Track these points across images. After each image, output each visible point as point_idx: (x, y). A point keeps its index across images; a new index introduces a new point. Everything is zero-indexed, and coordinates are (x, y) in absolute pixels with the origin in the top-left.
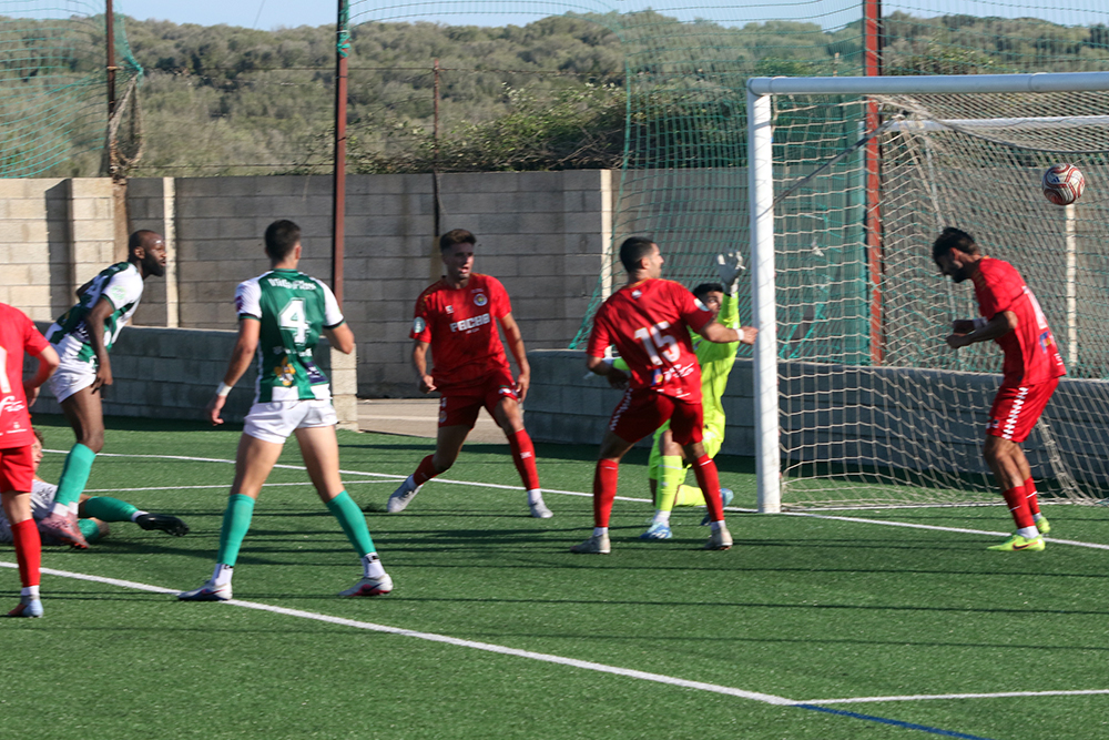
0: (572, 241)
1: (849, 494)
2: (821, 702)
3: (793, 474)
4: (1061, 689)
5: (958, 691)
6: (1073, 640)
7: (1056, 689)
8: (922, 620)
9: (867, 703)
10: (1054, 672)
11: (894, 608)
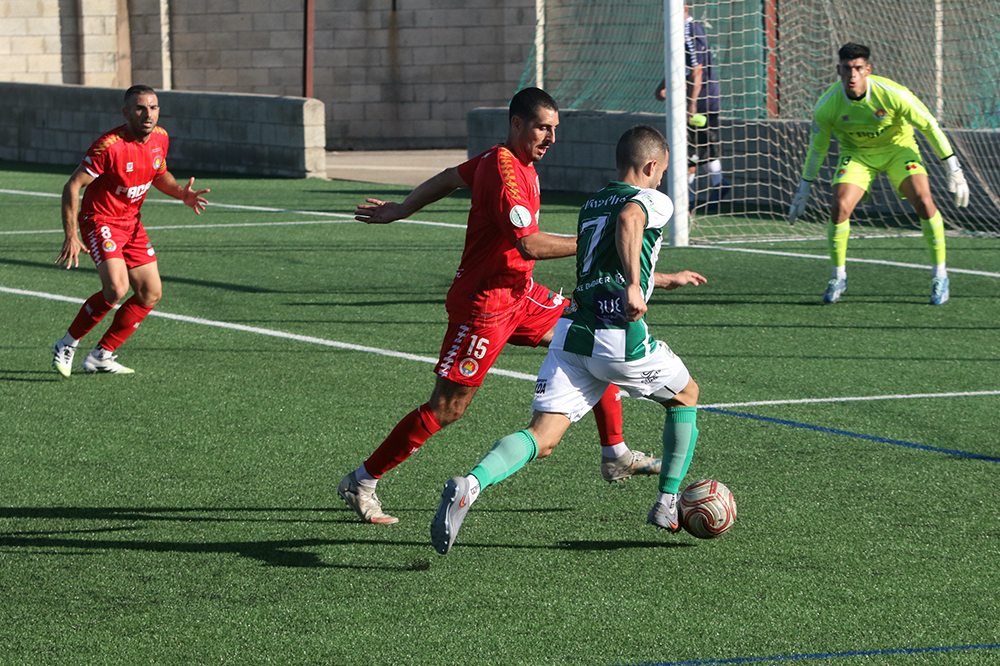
0: (510, 13)
1: (747, 230)
2: (722, 405)
3: (700, 212)
4: (928, 392)
5: (840, 395)
6: (938, 350)
7: (923, 392)
8: (808, 336)
9: (761, 406)
10: (922, 378)
11: (785, 326)
